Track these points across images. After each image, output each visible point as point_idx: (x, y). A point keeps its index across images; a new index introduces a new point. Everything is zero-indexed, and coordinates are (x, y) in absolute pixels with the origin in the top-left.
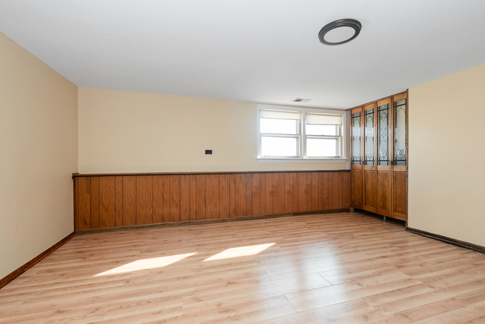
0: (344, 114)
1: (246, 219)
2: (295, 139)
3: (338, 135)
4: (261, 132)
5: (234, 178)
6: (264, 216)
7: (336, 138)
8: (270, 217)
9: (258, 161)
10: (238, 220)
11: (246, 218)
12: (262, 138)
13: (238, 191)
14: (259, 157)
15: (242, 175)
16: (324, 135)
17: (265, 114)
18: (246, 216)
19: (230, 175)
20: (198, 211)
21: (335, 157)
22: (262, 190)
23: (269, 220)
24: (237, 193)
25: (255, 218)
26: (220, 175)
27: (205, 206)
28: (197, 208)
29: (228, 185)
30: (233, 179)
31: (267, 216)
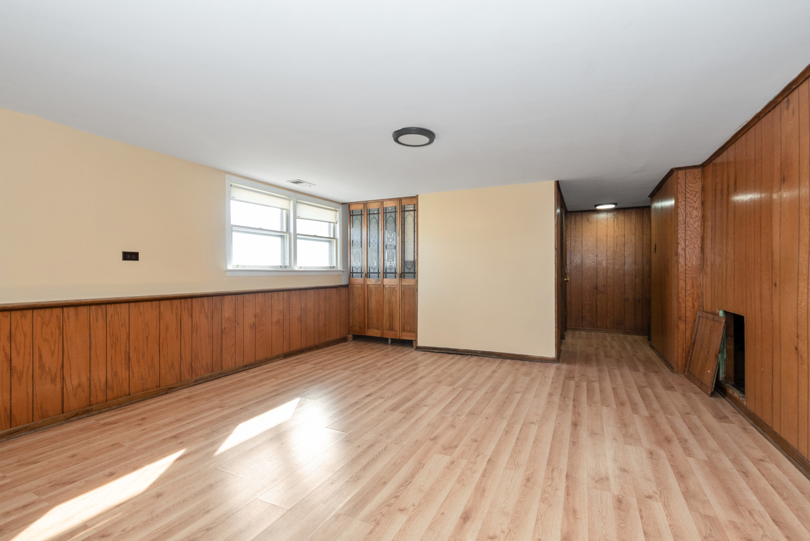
0: (340, 209)
1: (213, 378)
2: (279, 239)
3: (332, 237)
4: (232, 223)
5: (190, 308)
6: (242, 367)
7: (329, 240)
8: (251, 367)
9: (228, 274)
10: (197, 383)
11: (211, 376)
12: (234, 233)
13: (197, 330)
14: (230, 267)
15: (205, 299)
16: (318, 235)
17: (237, 193)
18: (212, 374)
19: (182, 300)
20: (110, 382)
21: (330, 267)
22: (238, 324)
23: (254, 372)
24: (194, 334)
25: (228, 374)
26: (162, 302)
27: (129, 368)
28: (109, 376)
29: (177, 319)
30: (188, 309)
31: (246, 366)
